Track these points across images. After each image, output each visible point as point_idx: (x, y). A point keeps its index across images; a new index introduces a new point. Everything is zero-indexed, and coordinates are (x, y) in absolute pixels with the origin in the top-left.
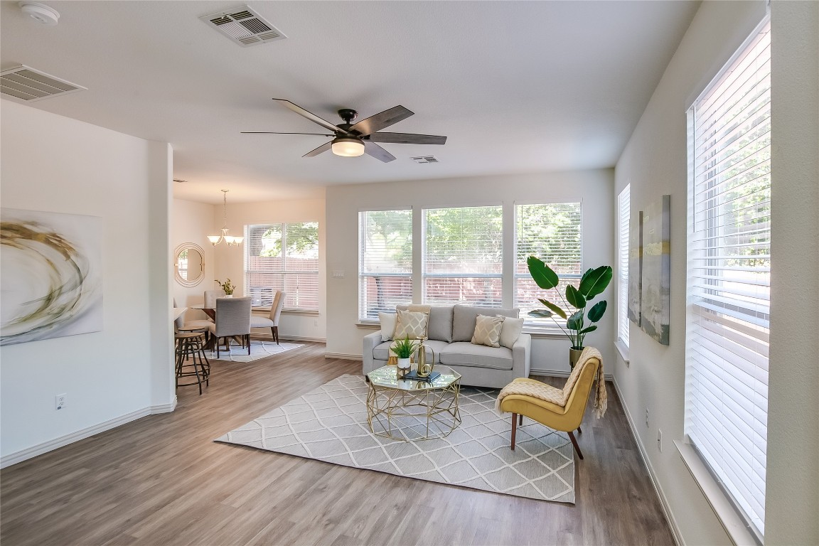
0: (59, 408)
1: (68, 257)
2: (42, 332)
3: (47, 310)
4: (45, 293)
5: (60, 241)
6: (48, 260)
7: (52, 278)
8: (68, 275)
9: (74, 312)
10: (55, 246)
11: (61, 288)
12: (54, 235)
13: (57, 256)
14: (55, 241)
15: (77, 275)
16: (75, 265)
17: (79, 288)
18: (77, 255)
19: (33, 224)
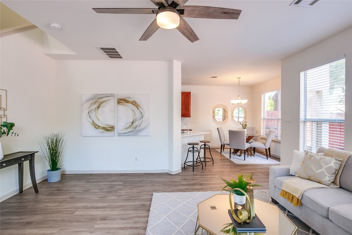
0: (136, 160)
1: (138, 109)
2: (131, 133)
3: (132, 126)
4: (132, 121)
5: (136, 103)
6: (133, 110)
7: (133, 115)
8: (138, 115)
9: (140, 128)
10: (134, 105)
11: (136, 119)
12: (134, 101)
13: (135, 108)
14: (135, 103)
15: (141, 115)
16: (140, 112)
17: (141, 120)
18: (141, 108)
19: (128, 98)
